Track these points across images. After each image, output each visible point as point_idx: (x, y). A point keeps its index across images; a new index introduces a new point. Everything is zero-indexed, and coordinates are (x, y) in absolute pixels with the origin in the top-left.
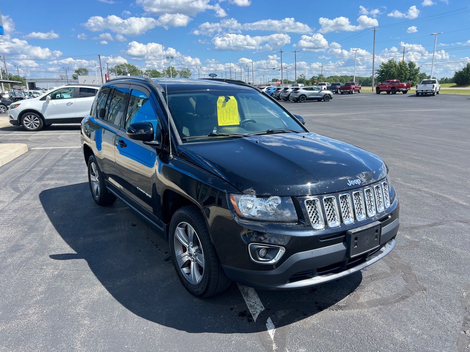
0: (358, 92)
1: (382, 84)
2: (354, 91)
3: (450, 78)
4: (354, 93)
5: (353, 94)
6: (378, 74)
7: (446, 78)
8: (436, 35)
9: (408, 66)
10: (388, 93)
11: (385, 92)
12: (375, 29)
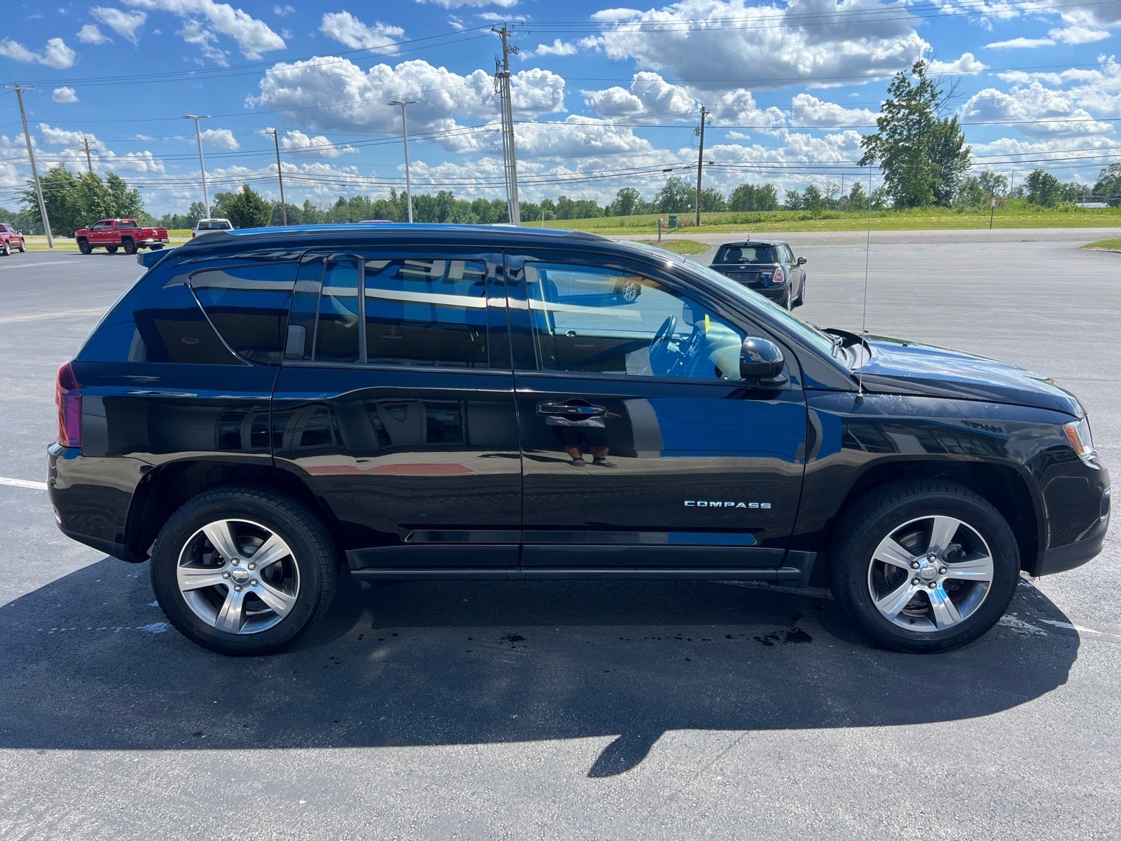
0: (18, 250)
1: (92, 230)
2: (11, 249)
3: (182, 216)
4: (11, 253)
5: (8, 255)
6: (31, 201)
7: (175, 215)
8: (196, 120)
9: (105, 184)
10: (112, 250)
11: (104, 250)
12: (18, 86)
